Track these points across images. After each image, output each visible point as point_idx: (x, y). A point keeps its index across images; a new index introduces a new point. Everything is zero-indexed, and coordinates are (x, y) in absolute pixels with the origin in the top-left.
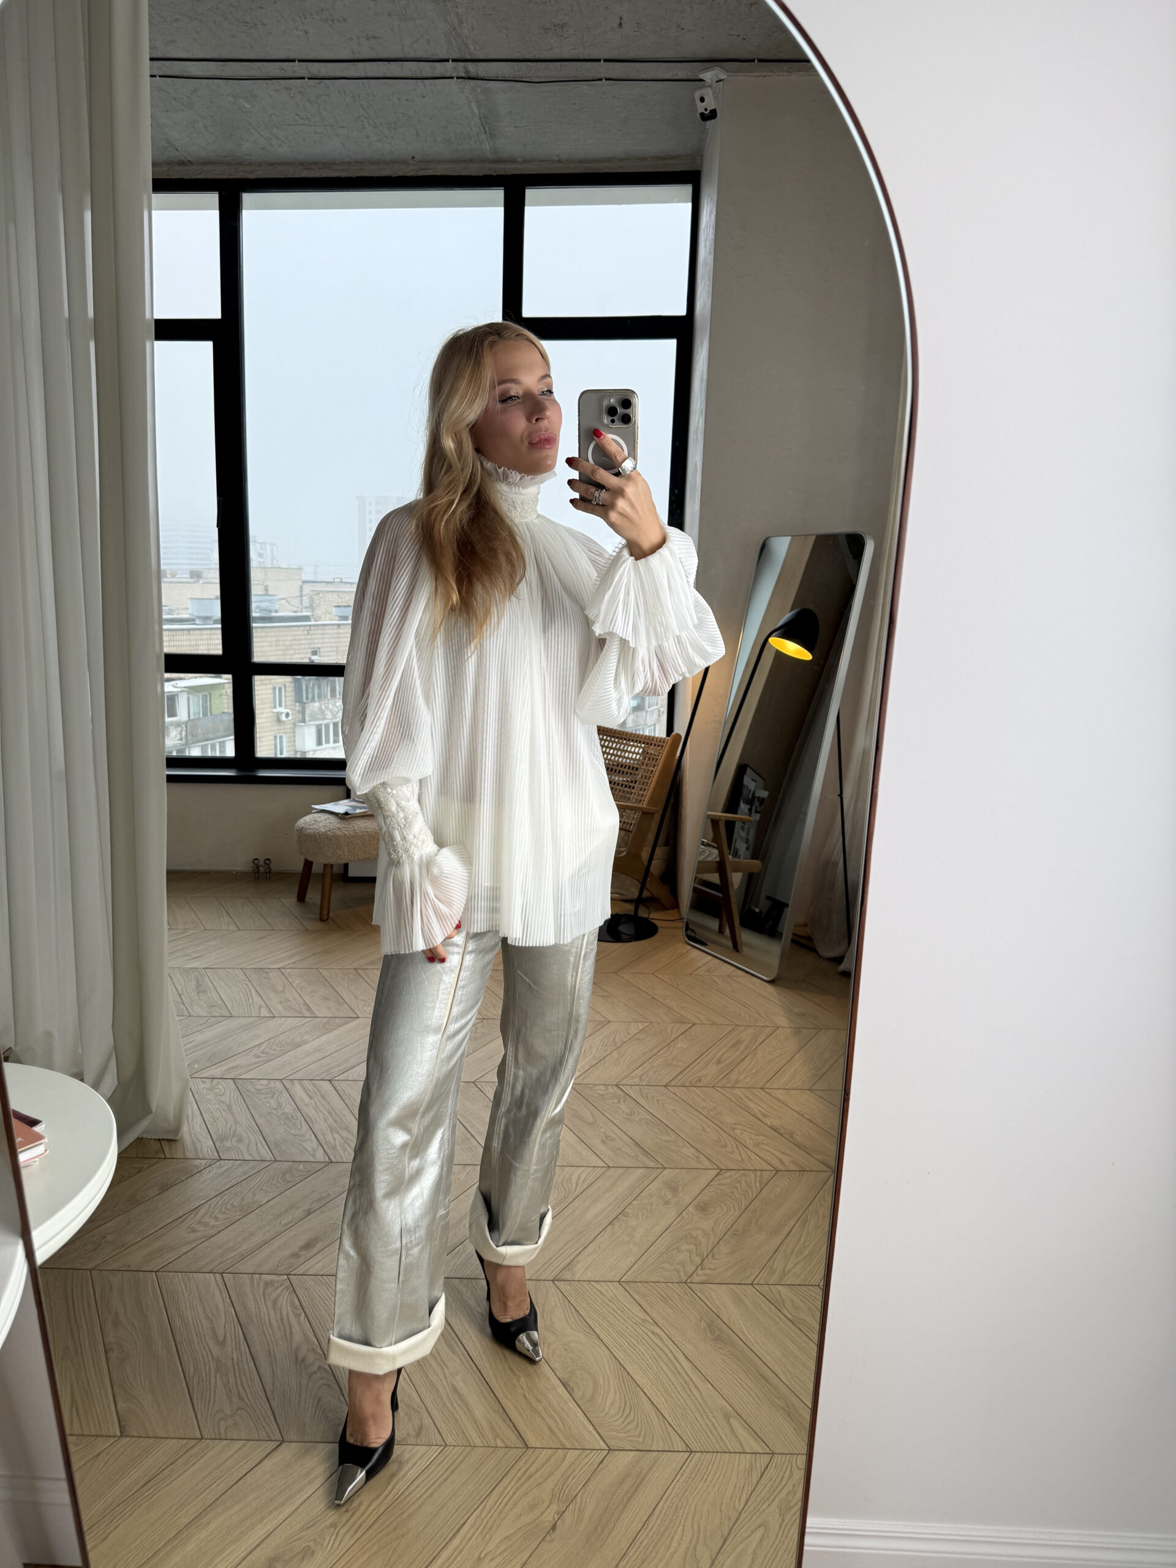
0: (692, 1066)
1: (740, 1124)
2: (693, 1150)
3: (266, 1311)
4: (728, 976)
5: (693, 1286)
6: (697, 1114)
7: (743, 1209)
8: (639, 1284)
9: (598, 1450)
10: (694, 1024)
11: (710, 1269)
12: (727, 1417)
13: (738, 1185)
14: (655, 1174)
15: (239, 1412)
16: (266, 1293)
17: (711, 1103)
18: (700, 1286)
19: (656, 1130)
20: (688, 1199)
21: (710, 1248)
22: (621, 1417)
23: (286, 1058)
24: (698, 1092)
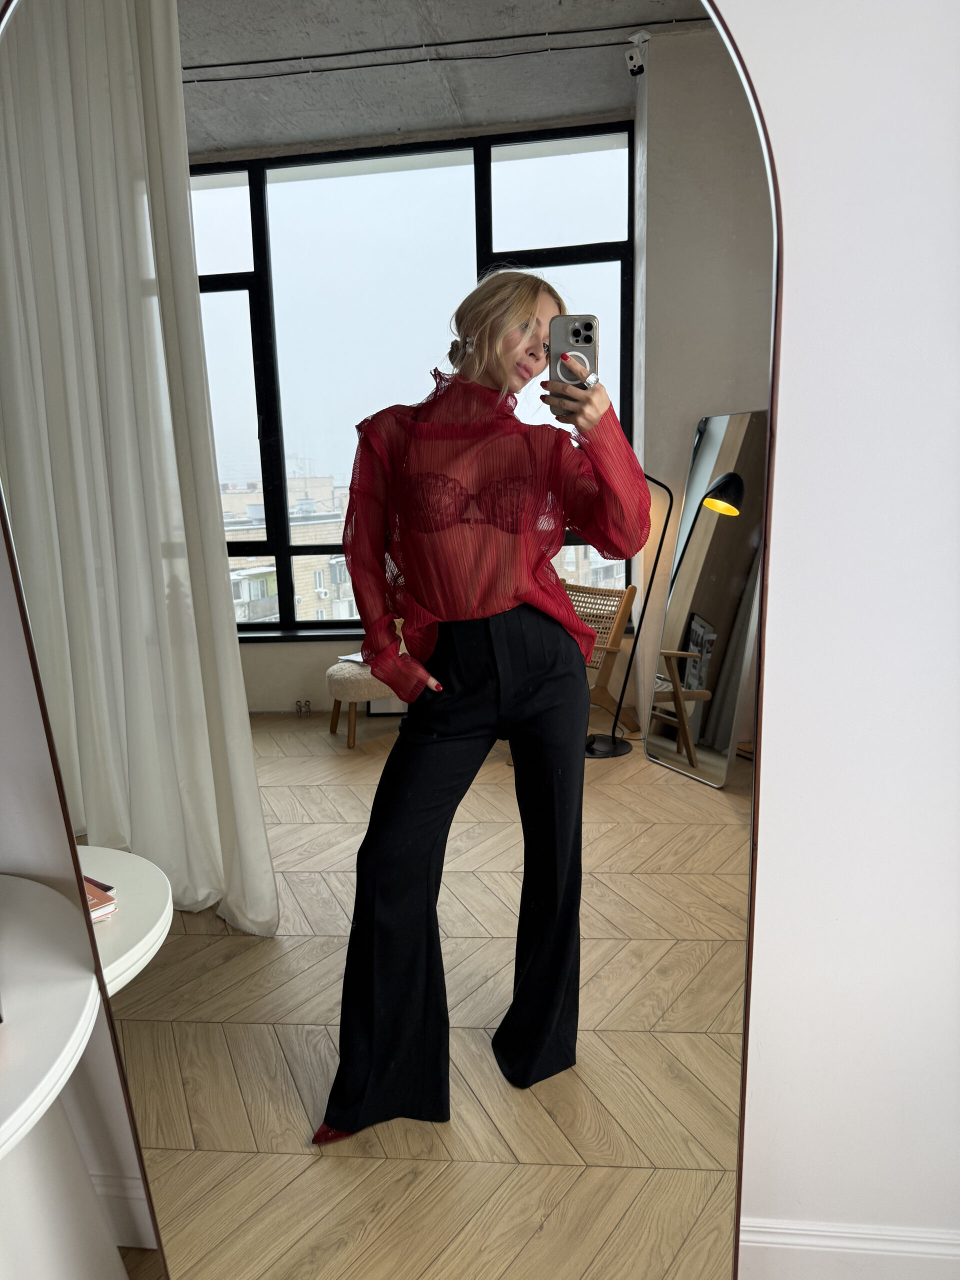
0: (653, 857)
1: (694, 903)
2: (654, 925)
3: (308, 1055)
4: (683, 785)
5: (656, 1034)
6: (657, 895)
7: (698, 970)
8: (610, 1033)
9: (577, 1166)
10: (655, 824)
11: (670, 1021)
12: (685, 1141)
13: (693, 952)
14: (623, 944)
15: (287, 1132)
16: (308, 1039)
17: (669, 887)
18: (662, 1034)
19: (624, 909)
20: (650, 964)
21: (670, 1003)
22: (596, 1140)
23: (323, 855)
24: (658, 877)
